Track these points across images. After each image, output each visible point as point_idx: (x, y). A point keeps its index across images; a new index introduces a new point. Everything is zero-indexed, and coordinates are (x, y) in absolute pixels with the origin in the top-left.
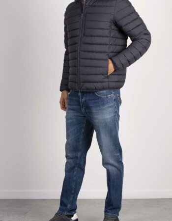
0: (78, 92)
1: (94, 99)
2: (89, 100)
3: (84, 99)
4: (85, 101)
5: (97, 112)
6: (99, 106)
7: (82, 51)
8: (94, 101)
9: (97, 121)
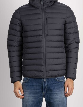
0: (44, 79)
1: (55, 83)
2: (51, 84)
3: (46, 84)
4: (48, 85)
5: (58, 93)
6: (59, 88)
7: (47, 47)
8: (55, 85)
9: (57, 100)
